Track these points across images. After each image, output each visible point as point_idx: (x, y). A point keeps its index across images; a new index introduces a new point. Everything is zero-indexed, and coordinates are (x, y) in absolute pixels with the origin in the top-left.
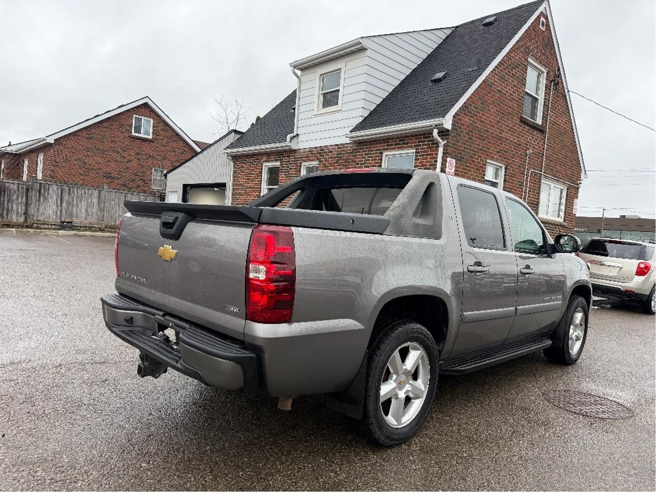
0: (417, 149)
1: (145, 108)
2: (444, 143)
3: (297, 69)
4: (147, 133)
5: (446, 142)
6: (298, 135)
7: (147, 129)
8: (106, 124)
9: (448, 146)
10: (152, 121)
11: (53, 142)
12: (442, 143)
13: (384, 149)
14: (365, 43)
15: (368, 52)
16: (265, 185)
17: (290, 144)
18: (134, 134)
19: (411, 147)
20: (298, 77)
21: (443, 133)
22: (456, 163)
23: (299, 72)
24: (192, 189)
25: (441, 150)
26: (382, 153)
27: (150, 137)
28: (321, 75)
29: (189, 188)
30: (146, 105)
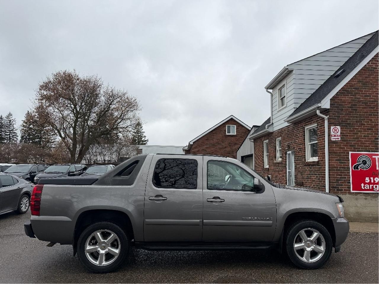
0: (317, 123)
1: (232, 121)
2: (327, 117)
3: (269, 89)
4: (234, 132)
5: (328, 116)
6: (273, 124)
7: (233, 131)
8: (214, 132)
9: (330, 119)
10: (235, 126)
11: (192, 144)
12: (326, 117)
13: (305, 126)
14: (290, 68)
15: (294, 72)
16: (266, 153)
17: (267, 130)
18: (227, 134)
19: (314, 122)
20: (270, 93)
21: (325, 111)
22: (341, 128)
23: (271, 91)
24: (246, 158)
25: (326, 122)
26: (304, 128)
27: (235, 134)
28: (279, 89)
29: (244, 158)
30: (232, 119)
